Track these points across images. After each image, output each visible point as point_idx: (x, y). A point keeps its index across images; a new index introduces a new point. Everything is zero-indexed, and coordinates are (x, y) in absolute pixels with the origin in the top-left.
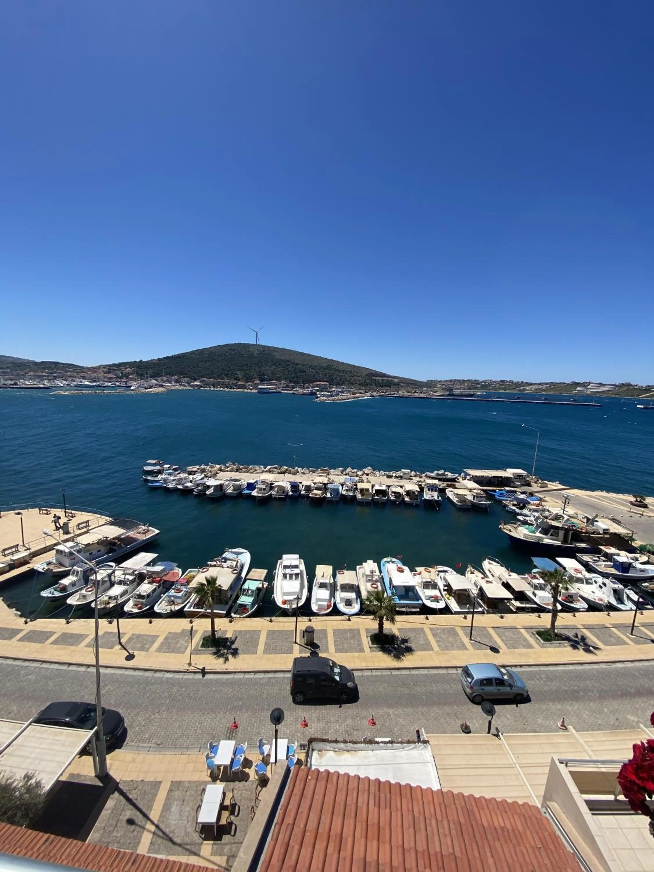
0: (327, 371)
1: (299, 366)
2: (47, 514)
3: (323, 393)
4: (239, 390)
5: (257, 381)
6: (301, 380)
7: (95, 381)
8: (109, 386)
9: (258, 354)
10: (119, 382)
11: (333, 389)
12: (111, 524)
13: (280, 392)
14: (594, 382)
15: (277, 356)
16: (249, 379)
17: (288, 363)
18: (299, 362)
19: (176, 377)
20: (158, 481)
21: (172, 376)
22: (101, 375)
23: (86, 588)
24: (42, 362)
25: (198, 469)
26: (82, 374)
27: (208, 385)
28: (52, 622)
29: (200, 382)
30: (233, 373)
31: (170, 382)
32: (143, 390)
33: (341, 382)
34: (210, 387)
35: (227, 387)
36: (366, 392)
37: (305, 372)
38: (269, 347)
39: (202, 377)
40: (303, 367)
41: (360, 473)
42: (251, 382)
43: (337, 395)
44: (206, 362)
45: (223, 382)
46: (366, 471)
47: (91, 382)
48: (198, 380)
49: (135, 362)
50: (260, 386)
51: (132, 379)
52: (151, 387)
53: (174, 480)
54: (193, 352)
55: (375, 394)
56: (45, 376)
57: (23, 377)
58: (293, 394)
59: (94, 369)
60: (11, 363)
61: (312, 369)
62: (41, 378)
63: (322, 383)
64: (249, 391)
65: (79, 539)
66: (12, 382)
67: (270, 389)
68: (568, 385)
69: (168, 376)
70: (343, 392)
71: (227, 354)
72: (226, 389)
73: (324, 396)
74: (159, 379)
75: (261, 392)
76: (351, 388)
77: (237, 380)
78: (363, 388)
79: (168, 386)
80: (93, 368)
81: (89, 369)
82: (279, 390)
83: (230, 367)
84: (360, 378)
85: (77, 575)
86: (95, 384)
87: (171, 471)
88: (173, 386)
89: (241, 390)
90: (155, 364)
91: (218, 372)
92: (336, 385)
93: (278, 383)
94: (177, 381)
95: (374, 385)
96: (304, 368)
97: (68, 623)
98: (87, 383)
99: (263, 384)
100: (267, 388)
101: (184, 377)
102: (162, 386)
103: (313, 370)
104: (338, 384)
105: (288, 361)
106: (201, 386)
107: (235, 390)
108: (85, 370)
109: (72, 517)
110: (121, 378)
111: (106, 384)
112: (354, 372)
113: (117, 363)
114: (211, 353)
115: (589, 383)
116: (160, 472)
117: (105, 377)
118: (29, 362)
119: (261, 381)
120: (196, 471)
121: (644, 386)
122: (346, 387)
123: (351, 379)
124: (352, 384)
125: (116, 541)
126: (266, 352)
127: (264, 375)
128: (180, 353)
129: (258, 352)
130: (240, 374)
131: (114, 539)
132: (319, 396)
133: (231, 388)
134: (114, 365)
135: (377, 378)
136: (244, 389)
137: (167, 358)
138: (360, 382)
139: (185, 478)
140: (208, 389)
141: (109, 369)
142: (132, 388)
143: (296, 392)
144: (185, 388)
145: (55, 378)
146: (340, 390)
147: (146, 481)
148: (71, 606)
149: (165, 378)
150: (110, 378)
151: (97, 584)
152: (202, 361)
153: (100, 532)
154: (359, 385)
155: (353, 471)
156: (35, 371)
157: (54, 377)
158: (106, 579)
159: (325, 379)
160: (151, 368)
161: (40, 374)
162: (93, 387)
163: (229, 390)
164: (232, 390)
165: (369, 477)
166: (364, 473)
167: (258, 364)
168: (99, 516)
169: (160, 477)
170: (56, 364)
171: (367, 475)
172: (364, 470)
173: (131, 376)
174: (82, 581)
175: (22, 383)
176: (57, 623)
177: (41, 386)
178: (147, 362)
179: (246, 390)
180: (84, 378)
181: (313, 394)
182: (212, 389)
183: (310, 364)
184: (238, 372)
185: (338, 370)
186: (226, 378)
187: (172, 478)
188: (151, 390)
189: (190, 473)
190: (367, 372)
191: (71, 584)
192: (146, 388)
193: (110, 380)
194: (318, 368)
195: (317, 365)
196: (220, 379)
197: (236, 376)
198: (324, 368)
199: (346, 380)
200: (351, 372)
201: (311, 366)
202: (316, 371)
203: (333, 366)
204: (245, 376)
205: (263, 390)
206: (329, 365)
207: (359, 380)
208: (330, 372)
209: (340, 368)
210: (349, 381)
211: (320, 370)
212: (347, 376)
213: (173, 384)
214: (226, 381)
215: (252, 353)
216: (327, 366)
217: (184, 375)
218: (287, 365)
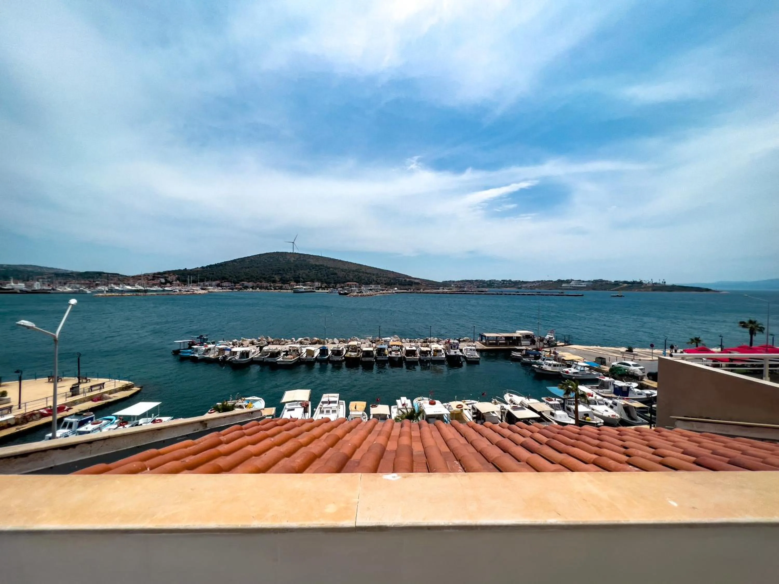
0: (356, 273)
1: (331, 269)
4: (277, 291)
5: (293, 283)
6: (333, 281)
9: (294, 261)
11: (362, 288)
13: (314, 292)
14: (575, 280)
15: (312, 262)
16: (286, 281)
17: (321, 267)
18: (331, 266)
19: (218, 282)
21: (214, 281)
22: (145, 281)
24: (86, 272)
26: (125, 281)
27: (248, 287)
29: (241, 285)
30: (270, 277)
32: (186, 293)
33: (369, 282)
35: (266, 289)
36: (390, 289)
37: (337, 274)
38: (304, 255)
39: (242, 281)
40: (334, 271)
42: (288, 284)
43: (366, 292)
44: (246, 268)
45: (261, 285)
48: (238, 283)
49: (180, 270)
50: (295, 287)
51: (176, 285)
54: (234, 261)
56: (88, 283)
57: (63, 284)
61: (343, 271)
63: (352, 283)
64: (286, 291)
68: (555, 282)
69: (210, 281)
71: (266, 261)
74: (202, 284)
76: (378, 287)
77: (274, 282)
78: (389, 286)
79: (209, 289)
80: (137, 276)
82: (312, 289)
83: (268, 272)
84: (386, 279)
88: (214, 289)
90: (198, 271)
91: (257, 276)
92: (365, 285)
93: (312, 284)
94: (218, 285)
95: (398, 284)
96: (336, 271)
99: (299, 285)
100: (302, 289)
101: (225, 282)
103: (344, 273)
104: (367, 284)
105: (321, 265)
106: (242, 289)
107: (273, 291)
108: (130, 278)
112: (381, 274)
113: (161, 271)
114: (252, 261)
115: (572, 280)
117: (150, 283)
118: (70, 271)
119: (297, 282)
121: (613, 281)
122: (373, 286)
123: (378, 280)
124: (378, 283)
126: (302, 259)
127: (299, 277)
128: (223, 261)
129: (294, 259)
130: (277, 278)
133: (269, 289)
134: (159, 273)
135: (400, 279)
137: (209, 266)
138: (386, 282)
140: (248, 290)
141: (153, 277)
144: (226, 290)
145: (97, 285)
146: (369, 288)
149: (207, 283)
152: (243, 267)
154: (385, 284)
156: (77, 279)
159: (355, 280)
160: (195, 275)
161: (83, 281)
167: (294, 268)
170: (100, 273)
173: (175, 282)
178: (191, 270)
179: (282, 291)
180: (129, 284)
182: (252, 290)
184: (276, 276)
185: (366, 273)
186: (264, 281)
188: (193, 292)
193: (153, 285)
194: (348, 271)
195: (347, 269)
196: (259, 282)
197: (274, 279)
198: (353, 271)
199: (374, 281)
200: (377, 274)
201: (342, 269)
202: (347, 274)
203: (361, 269)
204: (281, 279)
205: (299, 289)
206: (358, 269)
207: (385, 281)
208: (359, 274)
209: (368, 271)
210: (376, 281)
211: (349, 272)
212: (374, 277)
213: (215, 287)
214: (264, 283)
215: (289, 260)
216: (356, 269)
217: (224, 279)
218: (319, 269)
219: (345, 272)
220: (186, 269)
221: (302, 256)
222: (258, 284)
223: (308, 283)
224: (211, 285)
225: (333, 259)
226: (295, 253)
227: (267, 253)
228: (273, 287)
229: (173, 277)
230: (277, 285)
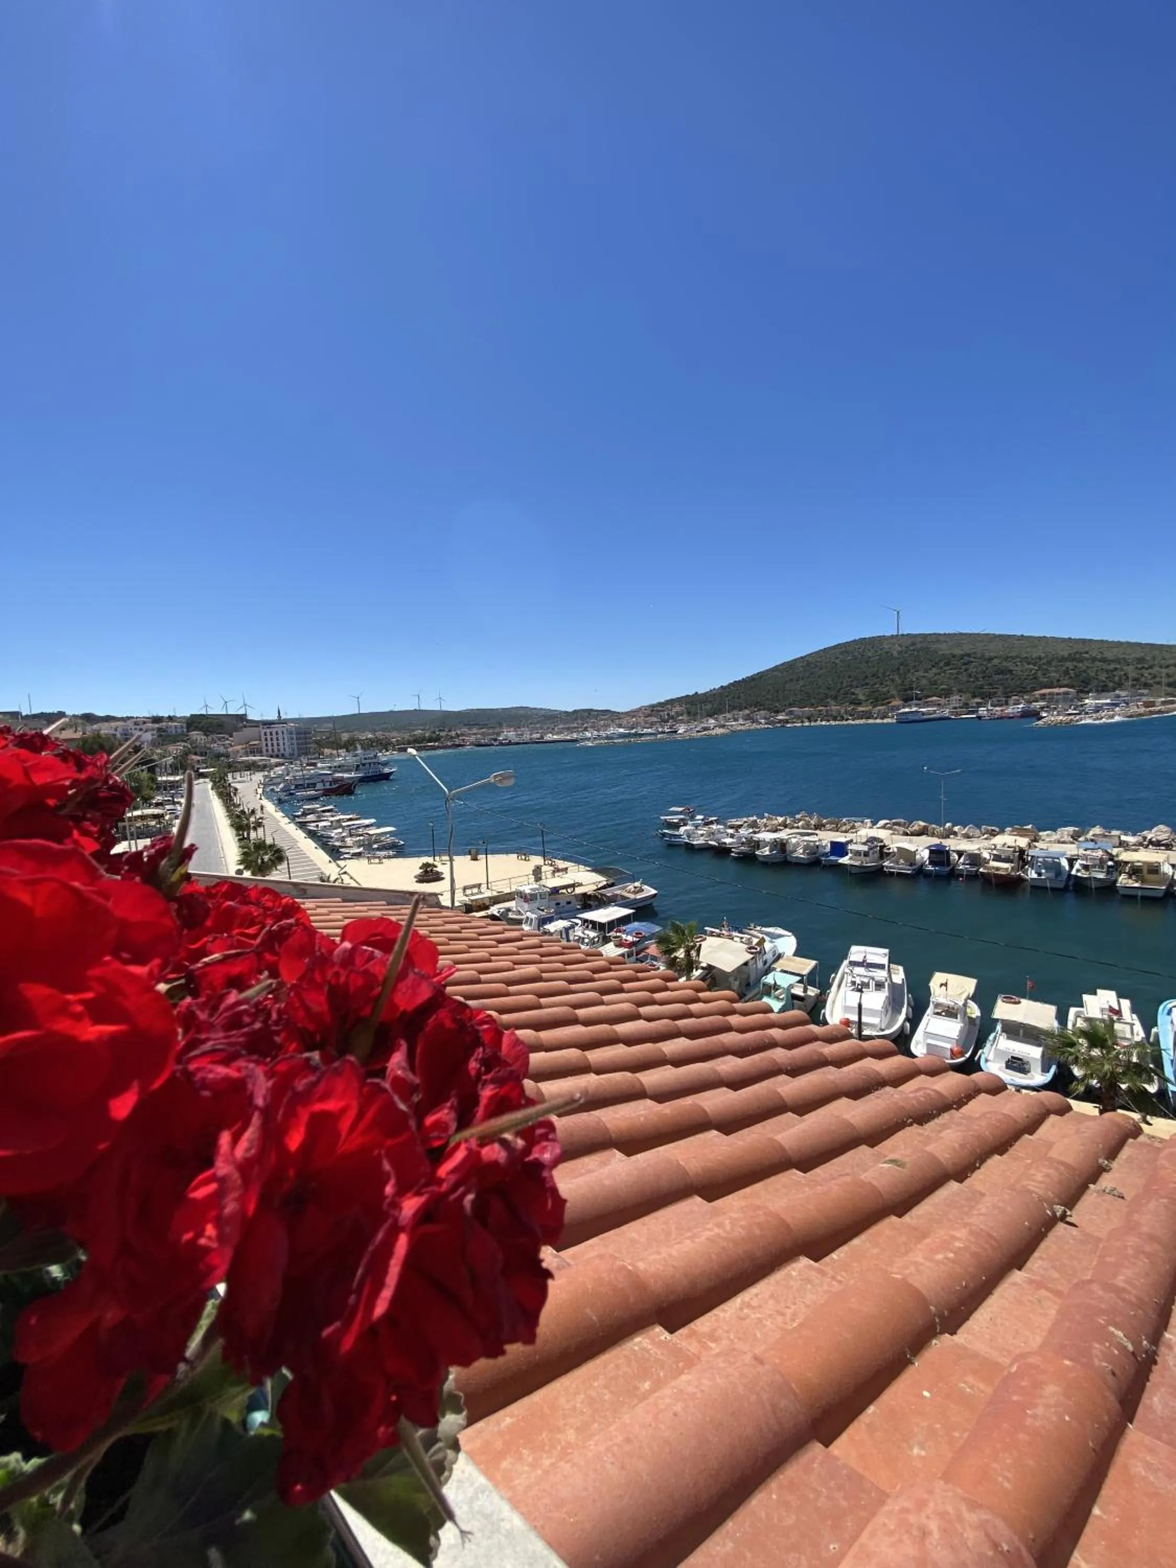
0: (1069, 664)
1: (996, 661)
4: (857, 722)
5: (897, 702)
6: (1000, 690)
7: (632, 728)
8: (649, 734)
9: (900, 653)
10: (662, 726)
11: (1087, 701)
15: (944, 649)
16: (878, 699)
17: (967, 659)
18: (995, 654)
19: (747, 712)
21: (740, 711)
22: (642, 721)
24: (575, 711)
26: (616, 721)
27: (800, 718)
29: (787, 715)
30: (847, 693)
31: (736, 720)
32: (695, 735)
33: (1111, 685)
34: (802, 722)
35: (835, 719)
37: (1011, 671)
38: (925, 636)
39: (791, 705)
40: (1005, 664)
42: (882, 705)
43: (1097, 711)
44: (797, 680)
45: (827, 711)
47: (627, 730)
48: (784, 711)
49: (688, 696)
50: (901, 711)
51: (682, 721)
52: (707, 732)
54: (776, 669)
56: (575, 727)
57: (551, 729)
59: (632, 714)
60: (544, 716)
61: (1029, 664)
62: (570, 730)
63: (1056, 690)
64: (878, 721)
66: (539, 736)
67: (923, 714)
69: (734, 711)
70: (1116, 705)
71: (837, 661)
72: (833, 723)
74: (721, 717)
75: (904, 720)
76: (1142, 695)
77: (853, 704)
79: (732, 726)
80: (632, 710)
81: (627, 713)
83: (842, 683)
86: (632, 731)
88: (740, 725)
89: (863, 722)
90: (715, 695)
91: (819, 693)
92: (1097, 691)
93: (943, 701)
94: (747, 718)
96: (1009, 665)
98: (622, 731)
99: (910, 706)
100: (918, 712)
101: (759, 710)
102: (723, 726)
103: (1031, 666)
104: (1103, 689)
105: (969, 655)
106: (787, 722)
107: (851, 722)
108: (621, 716)
110: (666, 720)
111: (646, 730)
112: (1153, 659)
113: (663, 701)
114: (809, 664)
117: (646, 722)
118: (561, 712)
119: (903, 700)
122: (1125, 694)
123: (1142, 675)
124: (1145, 686)
126: (919, 646)
127: (911, 689)
128: (756, 672)
129: (900, 649)
130: (860, 694)
133: (842, 719)
134: (660, 704)
136: (868, 718)
137: (734, 684)
138: (1171, 680)
140: (799, 725)
141: (652, 711)
142: (681, 733)
144: (758, 727)
145: (586, 728)
146: (1108, 701)
149: (728, 715)
150: (654, 723)
152: (791, 680)
156: (565, 722)
157: (584, 726)
159: (1065, 682)
160: (710, 702)
161: (570, 724)
162: (630, 736)
163: (838, 723)
164: (845, 723)
167: (899, 669)
170: (589, 711)
173: (678, 717)
177: (570, 738)
178: (705, 694)
179: (871, 721)
180: (620, 726)
182: (807, 724)
183: (1023, 655)
184: (857, 691)
185: (1103, 660)
186: (833, 703)
192: (699, 731)
193: (652, 725)
194: (1045, 661)
195: (1043, 655)
196: (822, 706)
197: (853, 696)
198: (1063, 659)
199: (1128, 679)
200: (1141, 660)
201: (1027, 659)
202: (1040, 668)
203: (1087, 653)
204: (869, 697)
206: (1077, 653)
207: (1168, 675)
208: (1080, 665)
209: (1109, 655)
210: (1137, 680)
211: (1049, 663)
212: (1131, 671)
213: (741, 721)
214: (833, 708)
215: (887, 653)
216: (1070, 655)
217: (758, 705)
218: (965, 664)
219: (1035, 665)
220: (696, 693)
221: (918, 640)
222: (820, 711)
223: (935, 698)
225: (1000, 636)
226: (903, 635)
227: (839, 645)
228: (851, 715)
229: (678, 709)
230: (860, 709)
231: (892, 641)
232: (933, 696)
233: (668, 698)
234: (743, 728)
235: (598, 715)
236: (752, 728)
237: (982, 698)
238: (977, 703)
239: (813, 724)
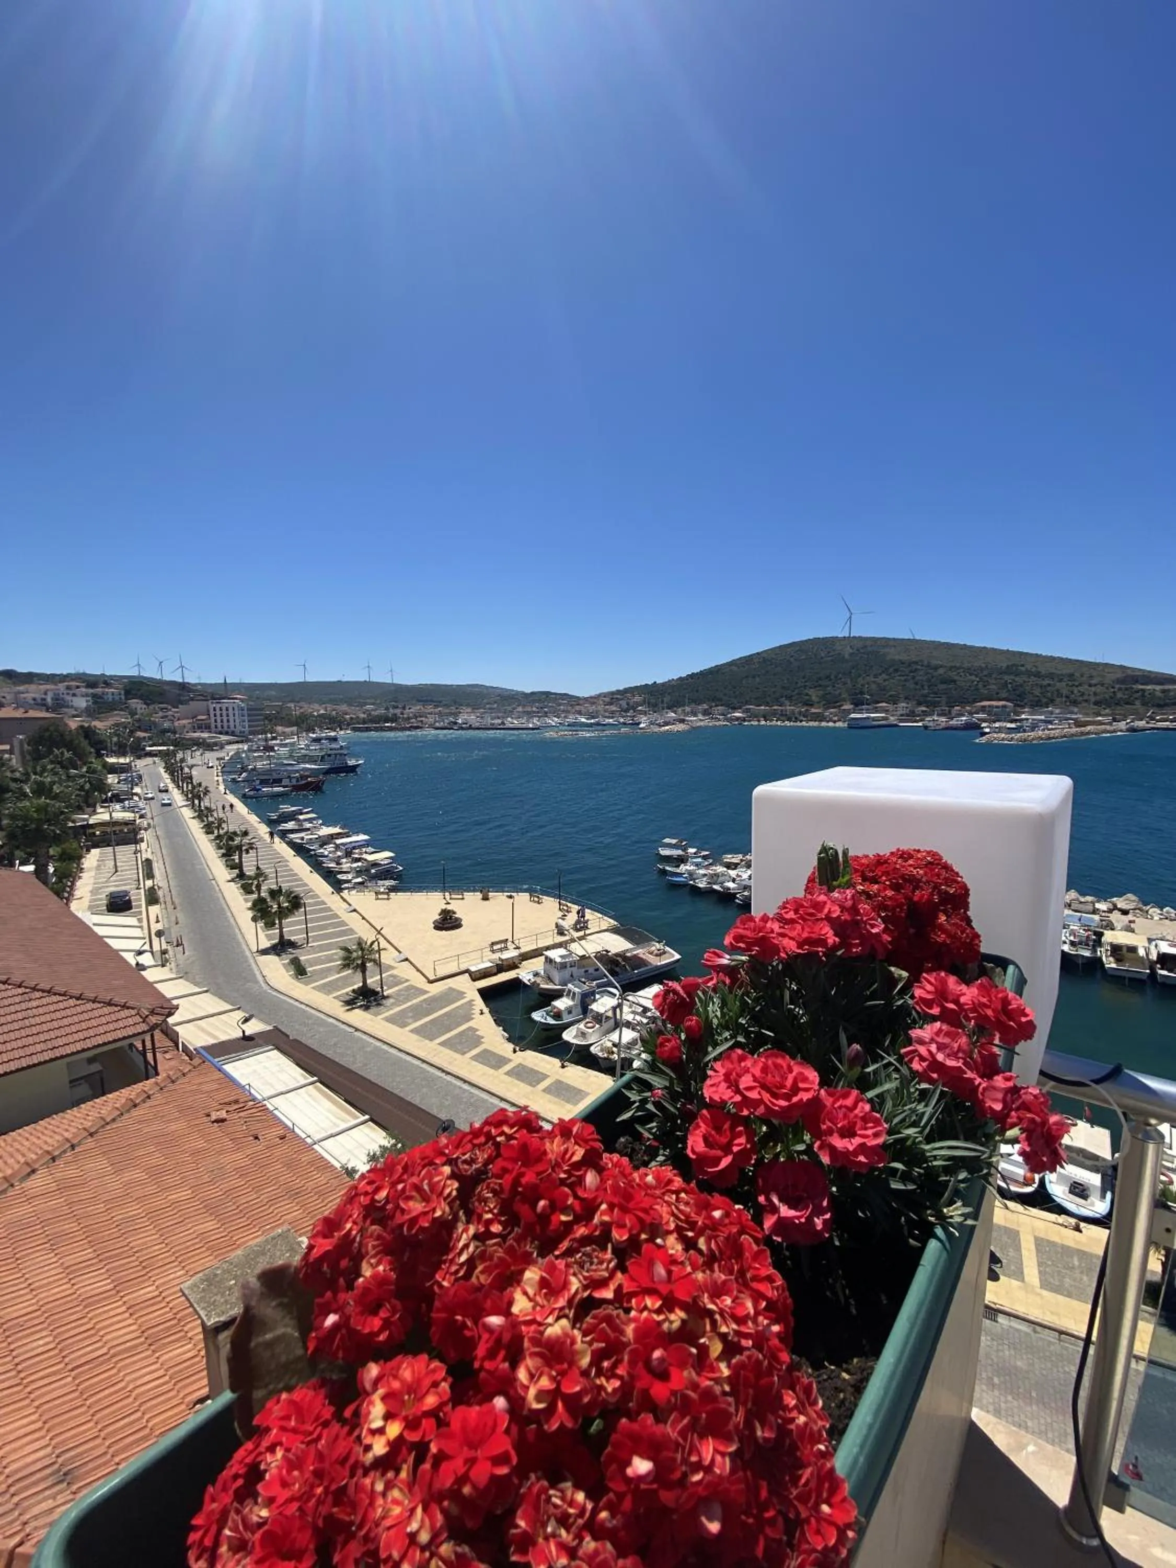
0: (1006, 677)
1: (941, 671)
2: (539, 903)
3: (997, 725)
4: (811, 724)
5: (848, 706)
6: (944, 699)
7: (593, 717)
8: (609, 724)
9: (851, 654)
10: (623, 717)
11: (1023, 716)
12: (615, 931)
13: (896, 726)
15: (893, 654)
16: (832, 702)
17: (914, 667)
18: (938, 662)
19: (705, 706)
20: (680, 875)
21: (699, 704)
22: (600, 708)
23: (584, 1022)
24: (533, 693)
25: (742, 860)
26: (578, 708)
27: (756, 716)
28: (543, 1060)
29: (743, 713)
30: (801, 694)
31: (695, 715)
32: (657, 729)
33: (1044, 700)
34: (759, 721)
35: (789, 720)
36: (1115, 720)
37: (955, 681)
38: (875, 640)
39: (747, 703)
40: (950, 673)
41: (1102, 906)
42: (835, 707)
43: (1033, 728)
44: (754, 677)
45: (782, 711)
46: (1121, 903)
47: (587, 719)
48: (740, 708)
49: (647, 685)
50: (853, 716)
51: (641, 713)
52: (666, 724)
53: (705, 875)
54: (732, 664)
55: (1141, 724)
56: (534, 712)
57: (510, 713)
58: (926, 727)
59: (593, 700)
60: (499, 695)
61: (971, 675)
62: (530, 715)
63: (994, 703)
64: (831, 724)
65: (574, 947)
66: (500, 721)
67: (874, 719)
69: (693, 705)
70: (1051, 722)
71: (792, 659)
72: (787, 723)
73: (1000, 730)
74: (680, 710)
75: (855, 726)
76: (1072, 713)
77: (807, 705)
78: (1107, 711)
79: (691, 721)
80: (591, 697)
81: (586, 699)
82: (892, 720)
83: (796, 683)
84: (1099, 689)
85: (573, 999)
86: (592, 721)
87: (700, 860)
88: (699, 720)
89: (816, 724)
90: (673, 686)
91: (774, 692)
92: (1032, 706)
93: (890, 707)
94: (705, 713)
95: (1138, 703)
96: (953, 675)
97: (563, 1067)
98: (583, 720)
99: (860, 712)
100: (868, 718)
101: (716, 706)
102: (683, 721)
103: (973, 678)
104: (1036, 705)
105: (916, 663)
106: (744, 720)
107: (804, 723)
108: (581, 702)
109: (568, 912)
110: (627, 711)
111: (607, 721)
112: (1082, 676)
113: (621, 688)
114: (765, 660)
116: (681, 860)
117: (606, 711)
118: (518, 693)
119: (856, 705)
120: (738, 864)
122: (1057, 711)
123: (1072, 692)
124: (1075, 703)
125: (620, 959)
126: (869, 649)
127: (862, 693)
128: (713, 665)
129: (851, 651)
130: (814, 695)
131: (617, 955)
132: (987, 730)
133: (796, 720)
134: (618, 692)
135: (1149, 687)
136: (821, 721)
137: (692, 676)
138: (1098, 698)
139: (723, 875)
140: (756, 723)
141: (612, 698)
142: (642, 726)
143: (931, 724)
144: (717, 723)
145: (546, 715)
146: (1043, 717)
147: (664, 872)
148: (567, 1044)
149: (688, 709)
150: (613, 712)
151: (599, 1018)
152: (748, 677)
153: (598, 941)
154: (1096, 703)
155: (1082, 900)
156: (524, 706)
157: (546, 713)
158: (610, 1014)
159: (1003, 695)
160: (670, 693)
161: (529, 709)
162: (591, 725)
163: (792, 724)
164: (798, 724)
165: (1130, 917)
166: (1115, 907)
167: (850, 672)
168: (600, 915)
169: (683, 868)
170: (548, 694)
171: (1125, 912)
172: (1115, 899)
173: (640, 708)
174: (579, 1009)
175: (511, 722)
176: (549, 1063)
177: (531, 726)
178: (663, 684)
179: (824, 724)
180: (580, 713)
181: (974, 727)
182: (763, 723)
183: (966, 665)
184: (811, 692)
185: (1038, 675)
186: (787, 703)
187: (702, 872)
188: (667, 728)
189: (729, 866)
190: (1119, 675)
191: (567, 1009)
192: (660, 726)
193: (612, 714)
194: (985, 673)
195: (983, 665)
196: (777, 705)
197: (807, 697)
198: (1002, 672)
199: (1060, 695)
200: (1071, 675)
201: (969, 669)
202: (981, 680)
203: (1023, 666)
204: (823, 697)
205: (859, 722)
206: (1013, 665)
207: (1095, 694)
208: (1017, 679)
209: (1044, 670)
210: (1067, 697)
211: (990, 675)
212: (1062, 686)
213: (701, 717)
214: (788, 708)
215: (839, 654)
216: (1008, 667)
217: (717, 701)
218: (911, 672)
219: (976, 676)
220: (656, 682)
221: (868, 643)
222: (775, 710)
223: (884, 704)
224: (695, 714)
225: (943, 644)
226: (854, 637)
227: (795, 643)
228: (804, 716)
229: (637, 699)
230: (813, 710)
231: (842, 643)
232: (882, 702)
233: (627, 686)
234: (702, 724)
235: (556, 699)
236: (711, 724)
237: (927, 707)
238: (923, 711)
239: (768, 723)
